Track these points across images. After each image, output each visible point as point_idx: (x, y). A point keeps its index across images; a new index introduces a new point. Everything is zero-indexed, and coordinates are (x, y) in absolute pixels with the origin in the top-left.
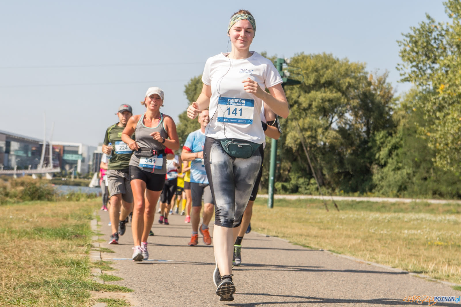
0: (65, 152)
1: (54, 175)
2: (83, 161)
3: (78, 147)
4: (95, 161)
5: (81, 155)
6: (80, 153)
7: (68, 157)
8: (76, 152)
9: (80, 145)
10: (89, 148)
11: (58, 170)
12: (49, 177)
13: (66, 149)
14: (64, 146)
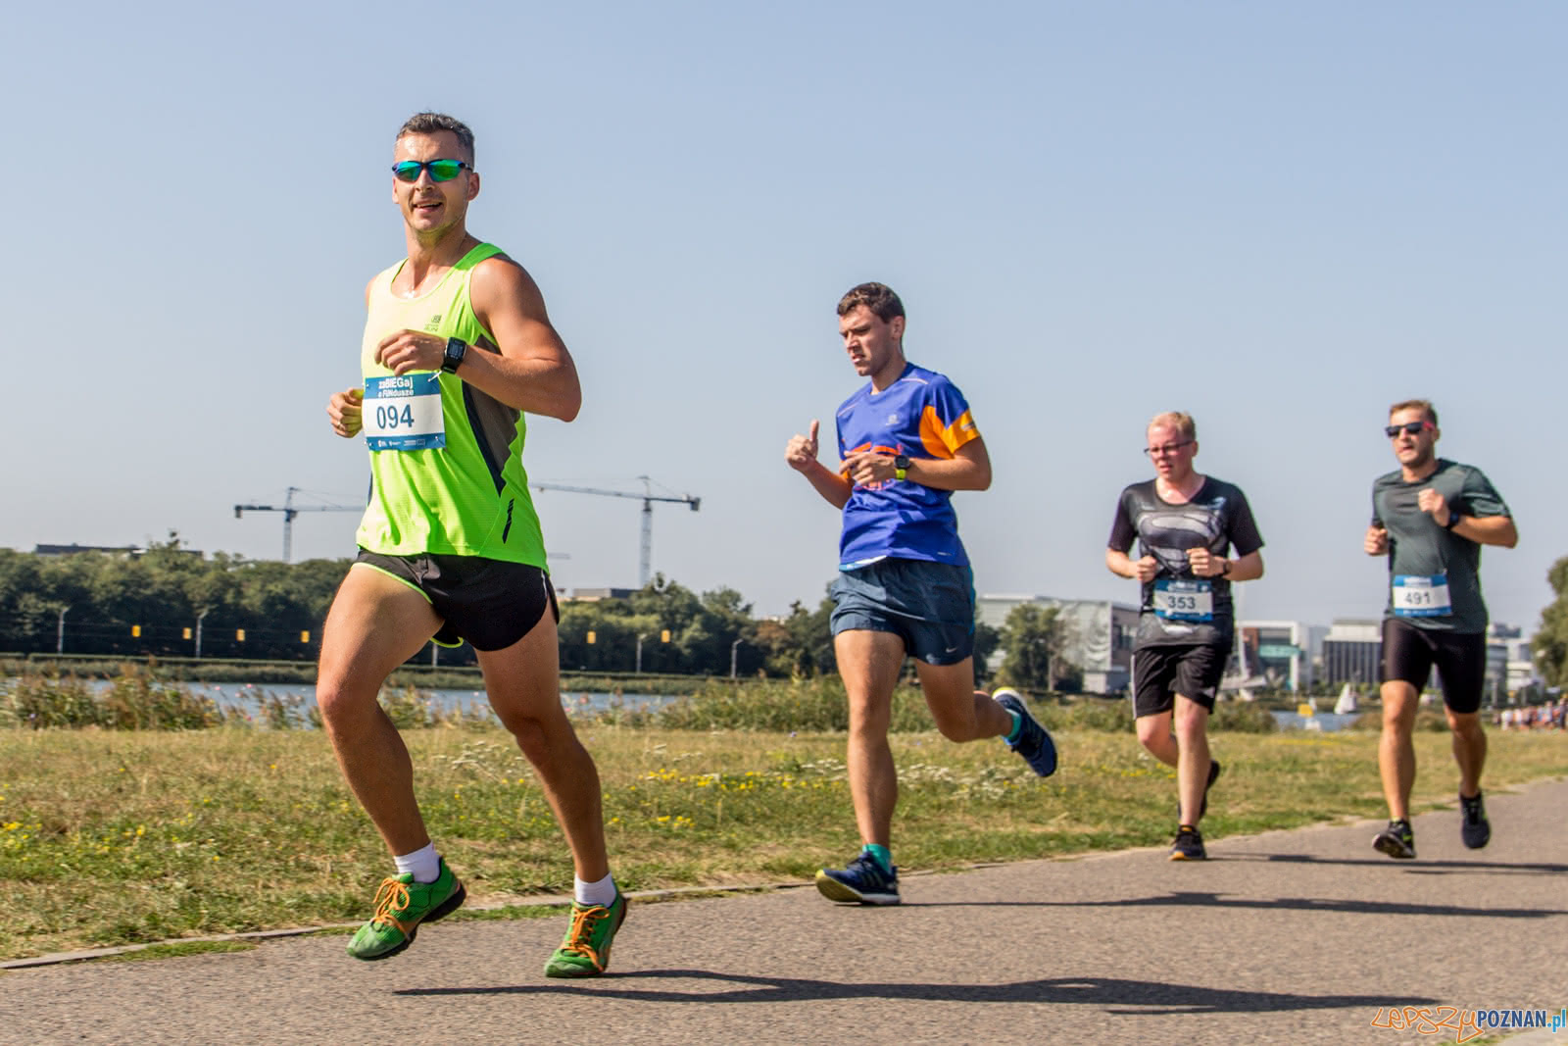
0: (1262, 641)
1: (1256, 691)
2: (1302, 658)
3: (1288, 630)
4: (1328, 657)
5: (1297, 646)
6: (1294, 641)
7: (1269, 652)
8: (1284, 641)
9: (1293, 625)
10: (1313, 632)
11: (1260, 681)
12: (1246, 696)
13: (1264, 634)
14: (1258, 630)
